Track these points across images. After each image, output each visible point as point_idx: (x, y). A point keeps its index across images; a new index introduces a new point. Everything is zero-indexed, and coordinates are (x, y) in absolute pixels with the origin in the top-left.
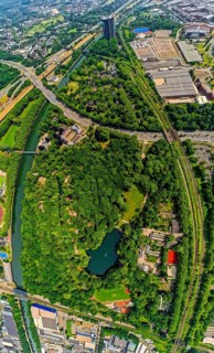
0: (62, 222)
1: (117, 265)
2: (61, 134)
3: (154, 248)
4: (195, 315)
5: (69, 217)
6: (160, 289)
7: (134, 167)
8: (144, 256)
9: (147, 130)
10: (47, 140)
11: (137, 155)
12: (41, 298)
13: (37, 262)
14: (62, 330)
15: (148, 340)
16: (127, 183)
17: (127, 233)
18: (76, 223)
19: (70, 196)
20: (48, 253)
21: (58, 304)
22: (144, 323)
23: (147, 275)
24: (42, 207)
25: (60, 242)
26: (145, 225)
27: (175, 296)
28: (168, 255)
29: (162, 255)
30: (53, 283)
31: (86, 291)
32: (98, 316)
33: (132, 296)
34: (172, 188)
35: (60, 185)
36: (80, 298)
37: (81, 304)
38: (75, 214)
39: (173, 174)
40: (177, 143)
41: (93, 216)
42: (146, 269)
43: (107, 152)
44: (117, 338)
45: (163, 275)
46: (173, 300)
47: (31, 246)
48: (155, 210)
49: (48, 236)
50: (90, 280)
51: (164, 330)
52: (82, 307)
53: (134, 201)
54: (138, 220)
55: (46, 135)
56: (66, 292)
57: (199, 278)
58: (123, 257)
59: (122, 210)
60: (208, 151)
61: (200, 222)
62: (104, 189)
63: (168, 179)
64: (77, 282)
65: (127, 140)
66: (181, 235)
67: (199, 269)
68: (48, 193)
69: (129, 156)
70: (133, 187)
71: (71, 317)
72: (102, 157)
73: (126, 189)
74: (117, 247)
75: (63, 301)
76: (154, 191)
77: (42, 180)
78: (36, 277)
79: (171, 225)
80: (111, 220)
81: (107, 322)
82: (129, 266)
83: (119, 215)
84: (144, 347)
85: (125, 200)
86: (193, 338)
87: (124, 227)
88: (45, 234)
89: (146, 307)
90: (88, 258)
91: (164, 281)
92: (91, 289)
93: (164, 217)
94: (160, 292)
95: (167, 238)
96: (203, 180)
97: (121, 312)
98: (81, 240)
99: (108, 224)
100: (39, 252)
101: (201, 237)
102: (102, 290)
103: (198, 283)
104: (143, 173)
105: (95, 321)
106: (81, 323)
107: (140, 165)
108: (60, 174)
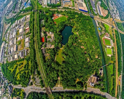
0: (85, 43)
1: (61, 31)
2: (97, 79)
3: (49, 41)
4: (34, 23)
5: (83, 46)
6: (44, 27)
7: (62, 72)
8: (52, 37)
9: (59, 93)
10: (101, 74)
11: (62, 79)
12: (85, 15)
13: (90, 28)
14: (76, 2)
15: (44, 7)
16: (64, 65)
17: (60, 44)
18: (80, 44)
19: (85, 53)
20: (87, 31)
21: (79, 13)
22: (47, 13)
23: (50, 31)
24: (94, 47)
25: (84, 36)
26: (54, 49)
27: (40, 26)
28: (44, 40)
29: (46, 40)
30: (83, 20)
31: (70, 19)
32: (63, 10)
33: (53, 22)
34: (47, 66)
35: (90, 57)
36: (72, 16)
37: (71, 14)
38: (81, 47)
39: (47, 71)
40: (46, 86)
41: (75, 48)
42: (50, 33)
43: (75, 77)
44: (55, 3)
45: (45, 33)
46: (40, 25)
47: (93, 33)
48: (51, 56)
49: (88, 37)
50: (70, 24)
51: (40, 13)
52: (70, 13)
53: (60, 58)
54: (57, 51)
55: (102, 76)
56: (77, 18)
57: (35, 36)
58: (59, 35)
59: (63, 53)
60: (36, 82)
61: (37, 54)
62: (73, 60)
63: (48, 69)
64: (74, 22)
65: (68, 86)
66: (42, 49)
67: (35, 39)
68: (93, 53)
69: (65, 77)
70: (61, 64)
71: (74, 8)
72: (77, 74)
73: (64, 62)
74: (62, 38)
75: (78, 14)
76: (53, 63)
77: (97, 57)
78: (89, 22)
79: (45, 51)
80: (67, 48)
81: (60, 9)
82: (56, 32)
83: (64, 50)
84: (45, 4)
85: (63, 57)
86: (32, 15)
87: (62, 46)
88: (90, 38)
89: (47, 19)
90: (72, 32)
91: (44, 31)
92: (69, 20)
93: (48, 54)
94: (45, 26)
95: (46, 46)
96: (37, 70)
97: (56, 14)
98: (77, 38)
99: (68, 46)
100: (90, 31)
101: (36, 50)
102: (64, 21)
103: (35, 34)
104: (58, 70)
105: (64, 8)
106: (69, 6)
107: (60, 74)
108: (92, 61)
